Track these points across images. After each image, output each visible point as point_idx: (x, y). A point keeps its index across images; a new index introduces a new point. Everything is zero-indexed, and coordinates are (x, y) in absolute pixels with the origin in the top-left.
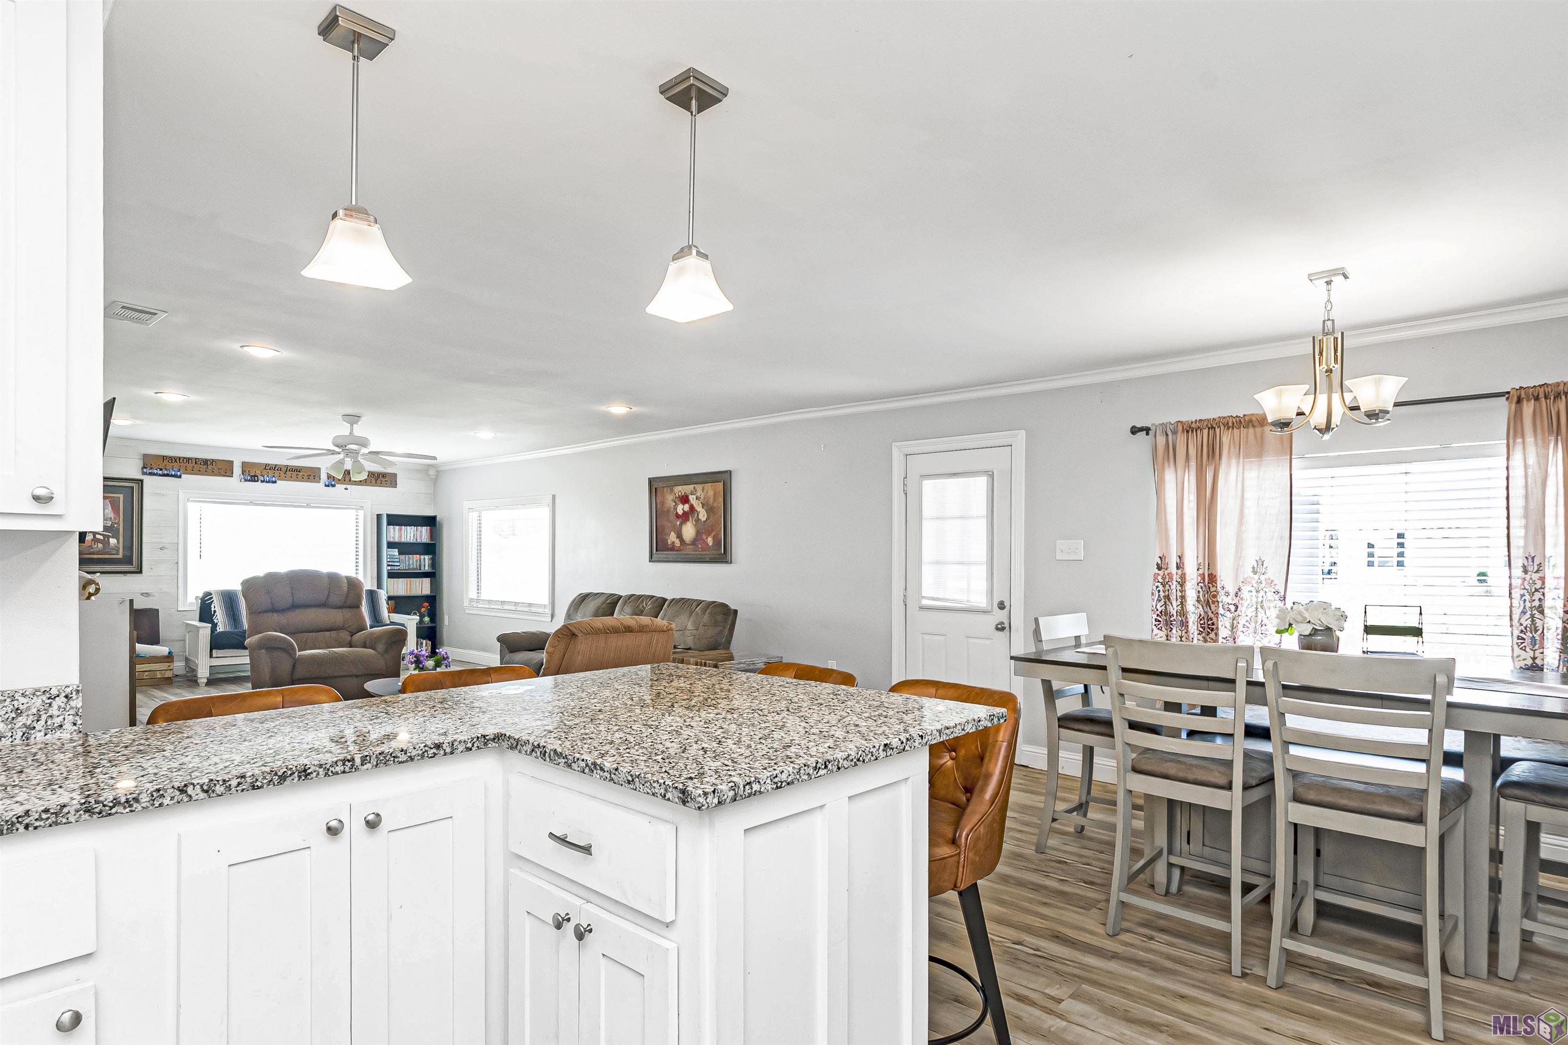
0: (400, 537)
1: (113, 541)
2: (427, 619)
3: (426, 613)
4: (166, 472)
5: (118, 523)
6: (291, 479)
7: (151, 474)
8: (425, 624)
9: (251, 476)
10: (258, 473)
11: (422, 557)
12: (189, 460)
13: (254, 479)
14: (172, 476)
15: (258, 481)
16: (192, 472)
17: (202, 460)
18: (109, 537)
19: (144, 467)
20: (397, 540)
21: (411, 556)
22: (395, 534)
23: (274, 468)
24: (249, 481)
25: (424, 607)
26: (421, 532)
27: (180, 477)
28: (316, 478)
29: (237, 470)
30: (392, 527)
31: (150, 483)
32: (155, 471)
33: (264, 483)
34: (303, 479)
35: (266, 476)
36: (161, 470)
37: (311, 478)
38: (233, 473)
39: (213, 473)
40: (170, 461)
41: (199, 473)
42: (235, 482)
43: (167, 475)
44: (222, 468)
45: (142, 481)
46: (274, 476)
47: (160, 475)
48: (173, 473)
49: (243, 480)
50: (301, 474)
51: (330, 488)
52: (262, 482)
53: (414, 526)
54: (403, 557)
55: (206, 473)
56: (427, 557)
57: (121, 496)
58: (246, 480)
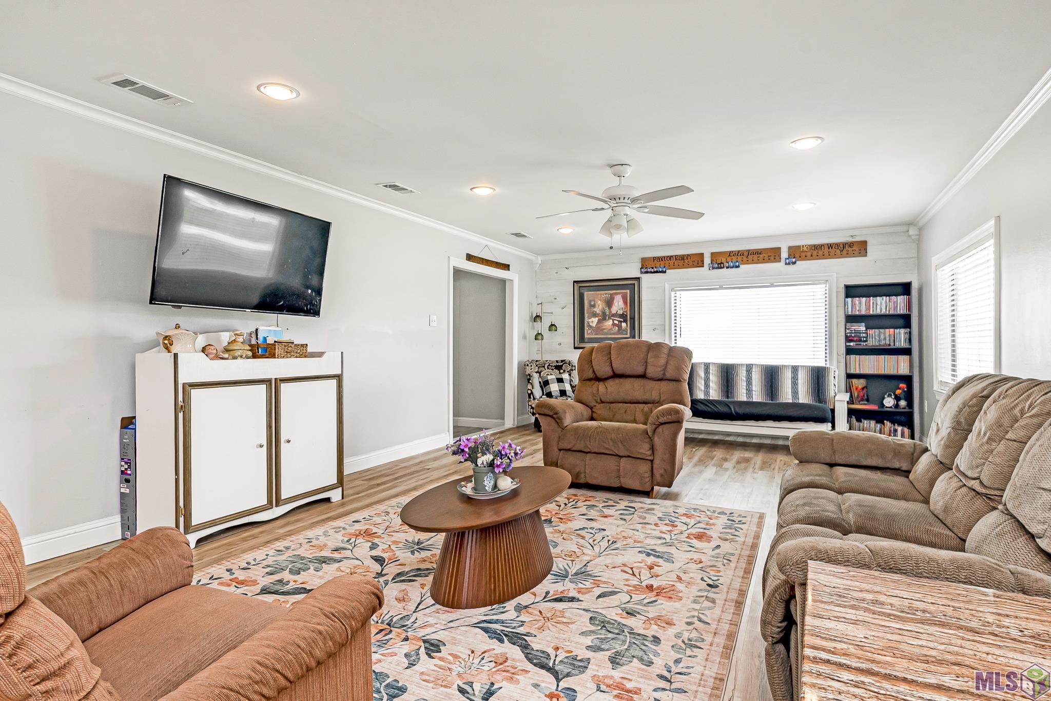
0: (869, 309)
1: (624, 325)
2: (903, 403)
3: (902, 396)
4: (655, 270)
5: (626, 312)
6: (753, 262)
7: (647, 272)
8: (900, 408)
9: (719, 264)
10: (724, 260)
11: (897, 331)
12: (670, 257)
13: (720, 266)
14: (660, 272)
15: (723, 267)
16: (674, 267)
17: (680, 256)
18: (621, 322)
19: (641, 269)
20: (863, 312)
21: (882, 330)
22: (861, 306)
23: (738, 253)
24: (718, 268)
25: (900, 389)
26: (896, 303)
27: (665, 272)
28: (777, 257)
29: (707, 260)
30: (858, 299)
31: (647, 280)
32: (649, 270)
33: (729, 269)
34: (764, 261)
35: (730, 263)
36: (653, 268)
37: (772, 258)
38: (703, 264)
39: (689, 266)
40: (658, 261)
41: (679, 267)
42: (704, 272)
43: (657, 272)
44: (695, 261)
45: (639, 278)
46: (737, 261)
47: (651, 272)
48: (661, 270)
49: (711, 269)
50: (761, 256)
51: (791, 266)
52: (727, 268)
53: (886, 296)
54: (871, 332)
55: (683, 267)
56: (902, 331)
57: (628, 291)
58: (713, 268)
